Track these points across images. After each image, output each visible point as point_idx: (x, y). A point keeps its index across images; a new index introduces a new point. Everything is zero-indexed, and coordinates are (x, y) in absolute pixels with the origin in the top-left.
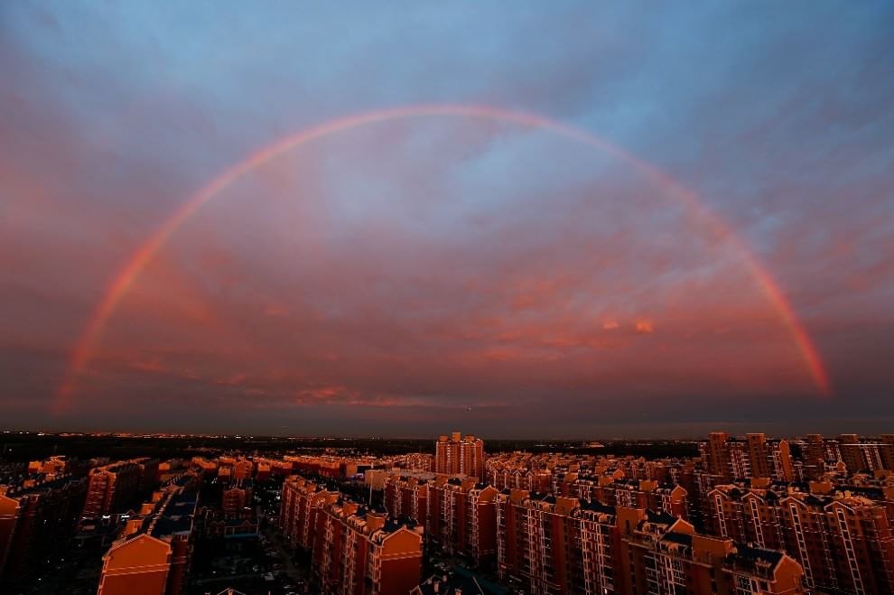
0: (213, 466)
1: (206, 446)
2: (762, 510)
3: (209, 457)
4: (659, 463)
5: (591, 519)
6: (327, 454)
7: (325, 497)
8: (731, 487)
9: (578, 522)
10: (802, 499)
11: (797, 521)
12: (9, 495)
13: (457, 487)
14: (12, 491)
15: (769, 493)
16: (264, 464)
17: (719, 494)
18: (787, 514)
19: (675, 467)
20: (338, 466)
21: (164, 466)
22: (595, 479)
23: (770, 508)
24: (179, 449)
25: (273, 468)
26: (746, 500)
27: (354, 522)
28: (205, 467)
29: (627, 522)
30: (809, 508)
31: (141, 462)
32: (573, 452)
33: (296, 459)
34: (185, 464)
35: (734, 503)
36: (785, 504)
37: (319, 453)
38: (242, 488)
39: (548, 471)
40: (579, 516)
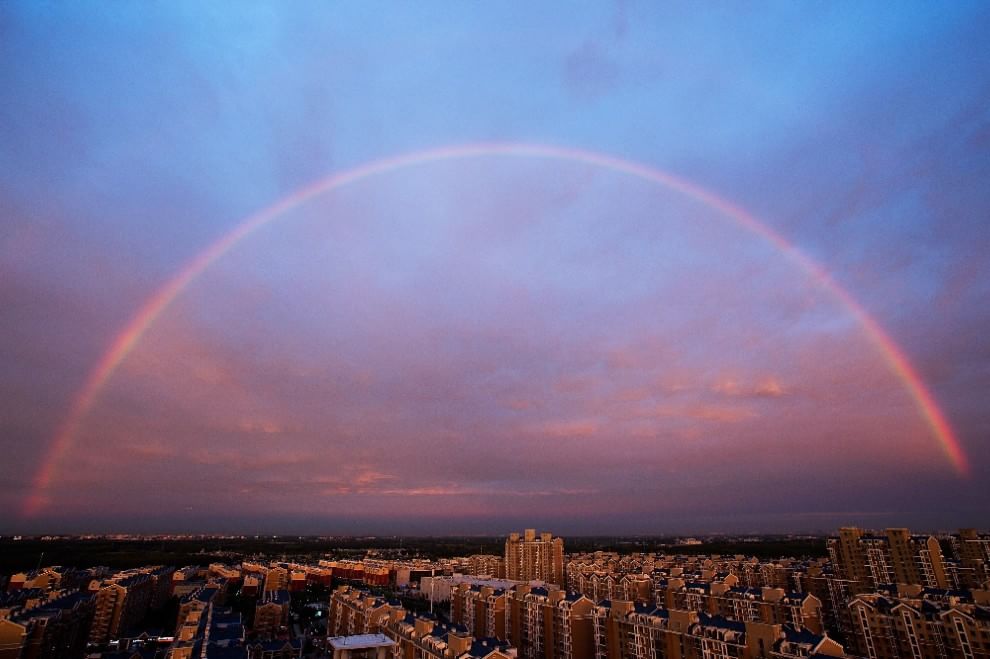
0: (237, 574)
1: (223, 550)
2: (919, 626)
3: (229, 563)
4: (778, 566)
5: (715, 638)
6: (370, 557)
7: (389, 613)
8: (877, 595)
9: (698, 641)
10: (969, 612)
11: (964, 640)
12: (13, 619)
13: (542, 598)
14: (16, 614)
15: (924, 603)
16: (299, 572)
17: (861, 604)
18: (951, 630)
19: (798, 571)
20: (387, 572)
21: (178, 576)
22: (707, 587)
23: (930, 623)
24: (192, 552)
25: (309, 576)
26: (897, 613)
27: (431, 645)
28: (228, 576)
29: (761, 642)
30: (977, 624)
31: (154, 572)
32: (669, 552)
33: (334, 564)
34: (202, 572)
35: (883, 616)
36: (948, 618)
37: (360, 556)
38: (277, 602)
39: (646, 576)
40: (698, 633)
